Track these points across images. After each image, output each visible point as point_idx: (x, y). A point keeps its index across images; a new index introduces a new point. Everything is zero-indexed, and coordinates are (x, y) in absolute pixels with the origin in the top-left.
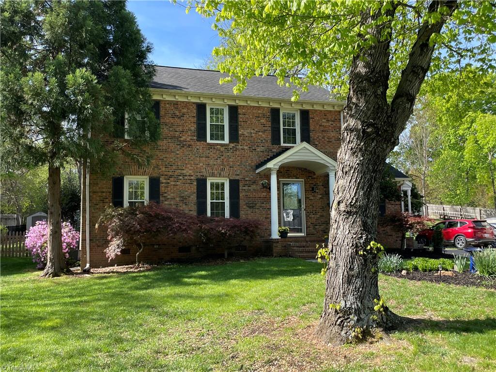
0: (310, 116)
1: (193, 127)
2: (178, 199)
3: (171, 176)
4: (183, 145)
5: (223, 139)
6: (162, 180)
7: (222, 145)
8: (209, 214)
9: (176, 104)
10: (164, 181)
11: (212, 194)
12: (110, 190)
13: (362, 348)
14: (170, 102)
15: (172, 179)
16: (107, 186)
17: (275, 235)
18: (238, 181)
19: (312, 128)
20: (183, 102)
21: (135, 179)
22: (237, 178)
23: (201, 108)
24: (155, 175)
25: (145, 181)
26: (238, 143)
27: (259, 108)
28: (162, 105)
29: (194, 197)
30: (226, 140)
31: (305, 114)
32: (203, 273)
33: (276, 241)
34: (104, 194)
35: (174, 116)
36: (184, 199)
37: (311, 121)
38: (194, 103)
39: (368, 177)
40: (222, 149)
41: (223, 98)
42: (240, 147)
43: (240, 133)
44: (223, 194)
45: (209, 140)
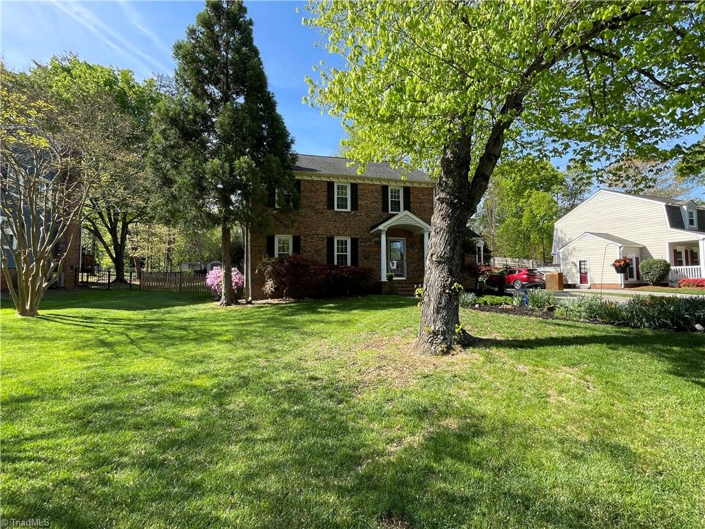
0: (411, 191)
1: (325, 199)
2: (313, 252)
3: (308, 235)
4: (317, 212)
5: (347, 208)
6: (302, 238)
7: (346, 212)
8: (336, 263)
9: (313, 182)
10: (303, 239)
11: (338, 248)
12: (265, 245)
13: (445, 358)
14: (307, 181)
15: (309, 237)
16: (263, 242)
17: (384, 279)
18: (357, 239)
19: (412, 200)
20: (317, 181)
21: (283, 237)
22: (356, 236)
23: (331, 185)
24: (297, 234)
25: (289, 238)
26: (357, 210)
27: (373, 185)
28: (302, 183)
29: (325, 251)
30: (349, 209)
31: (407, 190)
32: (332, 305)
33: (385, 283)
34: (261, 248)
35: (311, 191)
36: (317, 252)
37: (411, 194)
38: (326, 181)
39: (454, 236)
40: (346, 215)
41: (346, 177)
42: (359, 214)
43: (359, 203)
44: (346, 248)
45: (336, 209)
